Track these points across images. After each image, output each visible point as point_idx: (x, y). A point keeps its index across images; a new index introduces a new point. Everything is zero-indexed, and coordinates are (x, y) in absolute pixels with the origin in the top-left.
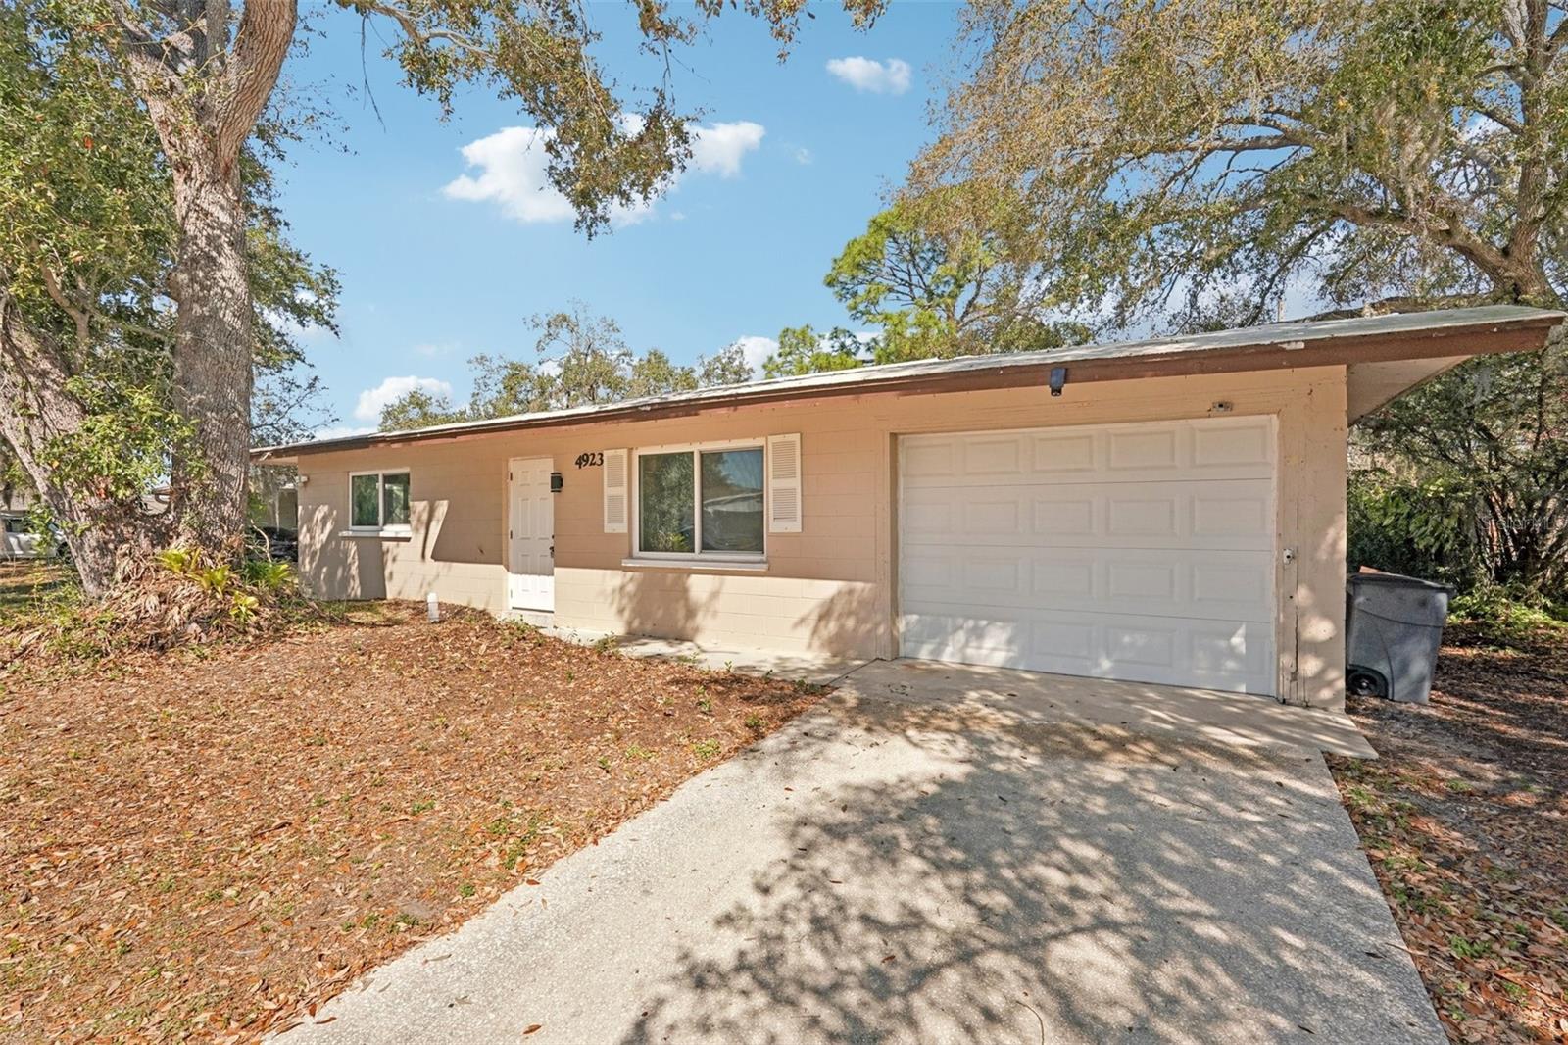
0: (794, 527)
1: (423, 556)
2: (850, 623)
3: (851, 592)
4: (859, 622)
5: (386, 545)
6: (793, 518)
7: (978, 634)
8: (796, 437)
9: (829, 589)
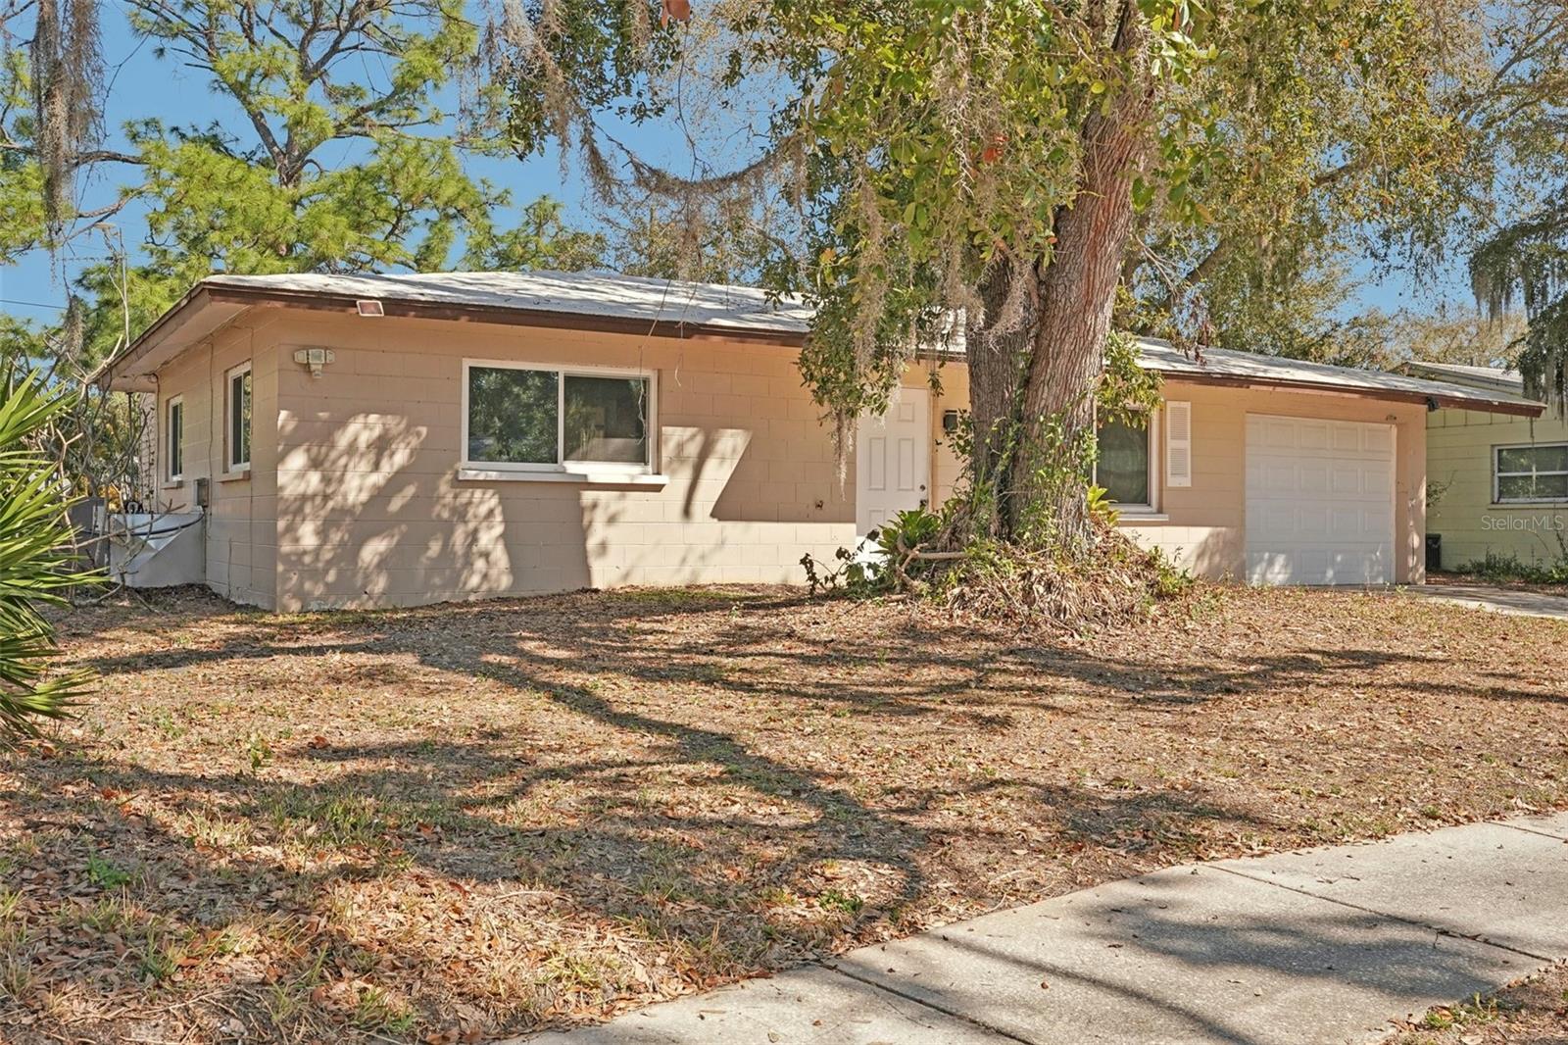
0: (1186, 482)
1: (687, 512)
2: (1217, 559)
3: (1218, 534)
4: (1222, 557)
5: (588, 497)
6: (1185, 475)
7: (1271, 563)
8: (1187, 405)
9: (1202, 533)
